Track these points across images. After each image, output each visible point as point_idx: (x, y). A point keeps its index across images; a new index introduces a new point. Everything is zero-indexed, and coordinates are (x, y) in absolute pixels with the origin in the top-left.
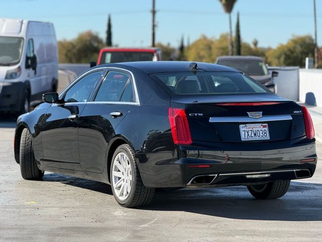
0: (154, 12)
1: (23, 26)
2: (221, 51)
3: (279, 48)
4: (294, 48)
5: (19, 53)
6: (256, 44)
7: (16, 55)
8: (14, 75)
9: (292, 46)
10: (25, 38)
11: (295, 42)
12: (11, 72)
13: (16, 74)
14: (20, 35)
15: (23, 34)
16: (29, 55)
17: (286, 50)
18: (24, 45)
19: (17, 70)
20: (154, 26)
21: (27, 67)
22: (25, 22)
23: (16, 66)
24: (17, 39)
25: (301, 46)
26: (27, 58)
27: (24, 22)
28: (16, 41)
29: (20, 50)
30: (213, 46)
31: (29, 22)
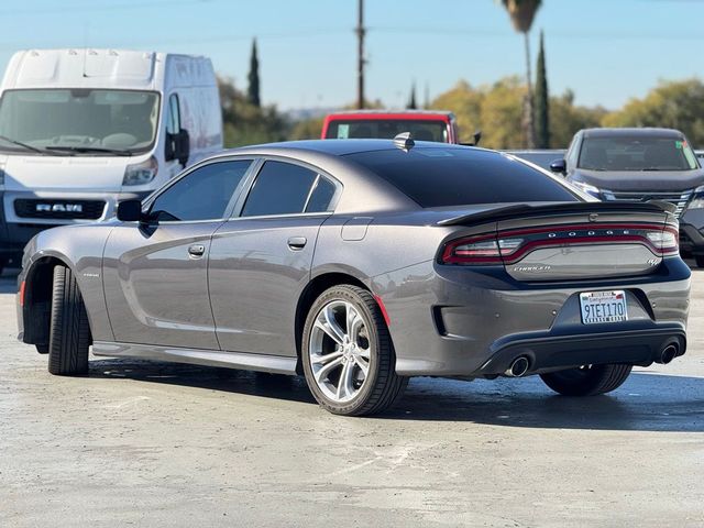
0: (361, 32)
1: (157, 64)
2: (502, 116)
3: (629, 108)
4: (664, 107)
5: (150, 125)
6: (570, 98)
7: (146, 132)
8: (141, 176)
9: (657, 102)
10: (162, 93)
11: (664, 94)
12: (135, 169)
13: (145, 172)
14: (151, 87)
15: (156, 84)
16: (171, 132)
17: (645, 111)
18: (161, 106)
19: (149, 164)
20: (362, 63)
21: (169, 157)
22: (161, 57)
23: (147, 156)
24: (144, 96)
25: (679, 103)
26: (169, 138)
27: (158, 57)
28: (142, 100)
29: (153, 120)
30: (484, 105)
31: (169, 57)
